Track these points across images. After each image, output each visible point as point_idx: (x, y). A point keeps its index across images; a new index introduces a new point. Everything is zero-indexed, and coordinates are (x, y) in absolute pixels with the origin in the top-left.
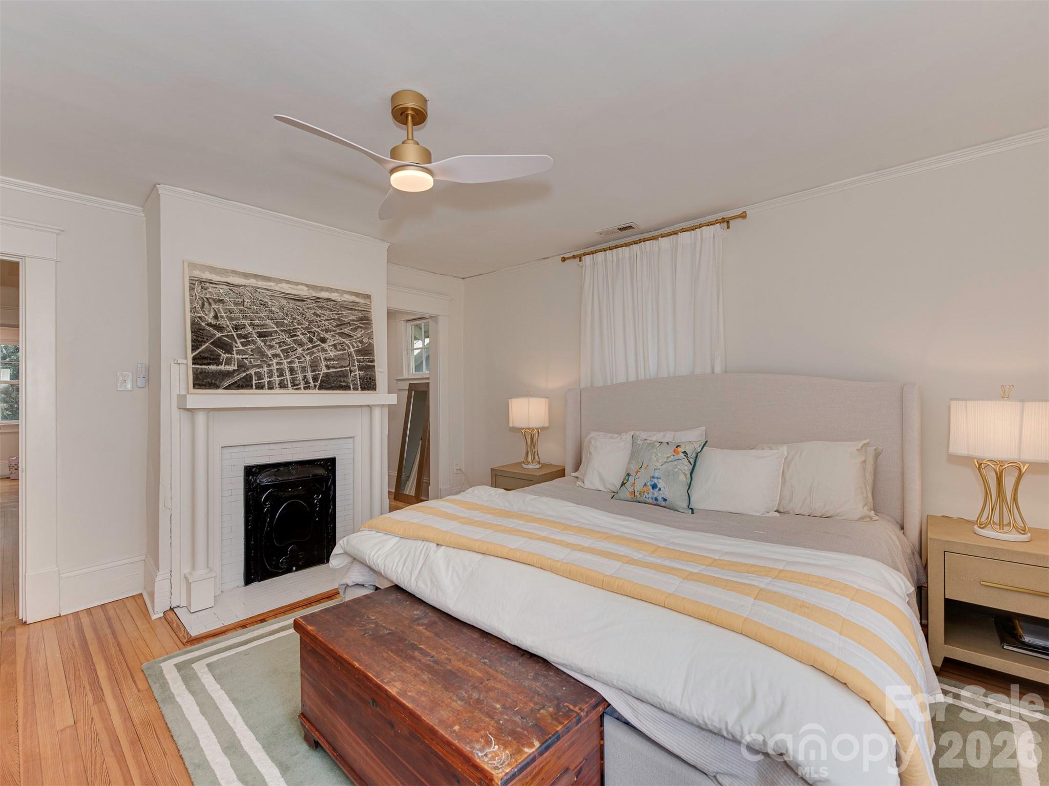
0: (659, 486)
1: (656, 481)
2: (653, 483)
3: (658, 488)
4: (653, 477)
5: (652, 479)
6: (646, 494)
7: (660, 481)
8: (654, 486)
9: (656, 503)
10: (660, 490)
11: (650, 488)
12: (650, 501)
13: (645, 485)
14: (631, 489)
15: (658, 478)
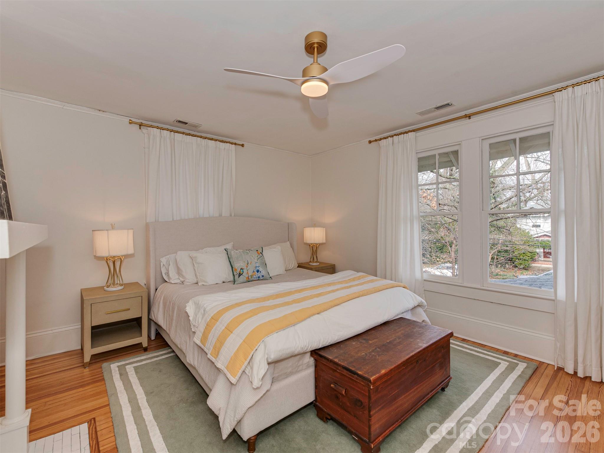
0: (260, 270)
1: (258, 268)
2: (257, 270)
3: (260, 272)
4: (256, 267)
5: (256, 268)
6: (254, 276)
7: (260, 268)
8: (258, 271)
9: (259, 279)
10: (261, 272)
11: (256, 272)
12: (256, 279)
13: (254, 272)
14: (247, 276)
15: (259, 267)
